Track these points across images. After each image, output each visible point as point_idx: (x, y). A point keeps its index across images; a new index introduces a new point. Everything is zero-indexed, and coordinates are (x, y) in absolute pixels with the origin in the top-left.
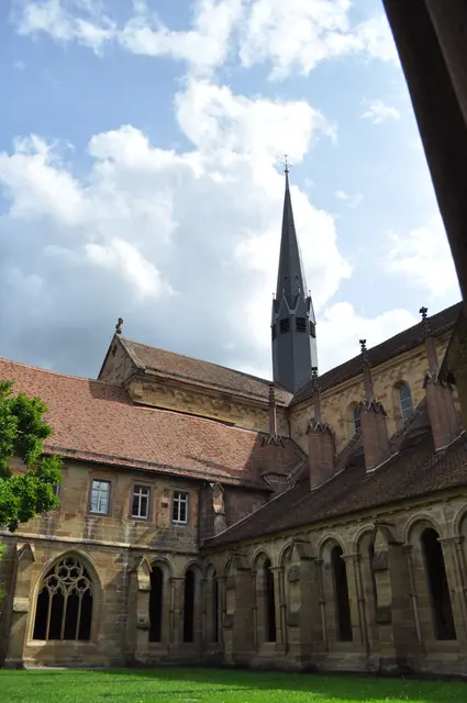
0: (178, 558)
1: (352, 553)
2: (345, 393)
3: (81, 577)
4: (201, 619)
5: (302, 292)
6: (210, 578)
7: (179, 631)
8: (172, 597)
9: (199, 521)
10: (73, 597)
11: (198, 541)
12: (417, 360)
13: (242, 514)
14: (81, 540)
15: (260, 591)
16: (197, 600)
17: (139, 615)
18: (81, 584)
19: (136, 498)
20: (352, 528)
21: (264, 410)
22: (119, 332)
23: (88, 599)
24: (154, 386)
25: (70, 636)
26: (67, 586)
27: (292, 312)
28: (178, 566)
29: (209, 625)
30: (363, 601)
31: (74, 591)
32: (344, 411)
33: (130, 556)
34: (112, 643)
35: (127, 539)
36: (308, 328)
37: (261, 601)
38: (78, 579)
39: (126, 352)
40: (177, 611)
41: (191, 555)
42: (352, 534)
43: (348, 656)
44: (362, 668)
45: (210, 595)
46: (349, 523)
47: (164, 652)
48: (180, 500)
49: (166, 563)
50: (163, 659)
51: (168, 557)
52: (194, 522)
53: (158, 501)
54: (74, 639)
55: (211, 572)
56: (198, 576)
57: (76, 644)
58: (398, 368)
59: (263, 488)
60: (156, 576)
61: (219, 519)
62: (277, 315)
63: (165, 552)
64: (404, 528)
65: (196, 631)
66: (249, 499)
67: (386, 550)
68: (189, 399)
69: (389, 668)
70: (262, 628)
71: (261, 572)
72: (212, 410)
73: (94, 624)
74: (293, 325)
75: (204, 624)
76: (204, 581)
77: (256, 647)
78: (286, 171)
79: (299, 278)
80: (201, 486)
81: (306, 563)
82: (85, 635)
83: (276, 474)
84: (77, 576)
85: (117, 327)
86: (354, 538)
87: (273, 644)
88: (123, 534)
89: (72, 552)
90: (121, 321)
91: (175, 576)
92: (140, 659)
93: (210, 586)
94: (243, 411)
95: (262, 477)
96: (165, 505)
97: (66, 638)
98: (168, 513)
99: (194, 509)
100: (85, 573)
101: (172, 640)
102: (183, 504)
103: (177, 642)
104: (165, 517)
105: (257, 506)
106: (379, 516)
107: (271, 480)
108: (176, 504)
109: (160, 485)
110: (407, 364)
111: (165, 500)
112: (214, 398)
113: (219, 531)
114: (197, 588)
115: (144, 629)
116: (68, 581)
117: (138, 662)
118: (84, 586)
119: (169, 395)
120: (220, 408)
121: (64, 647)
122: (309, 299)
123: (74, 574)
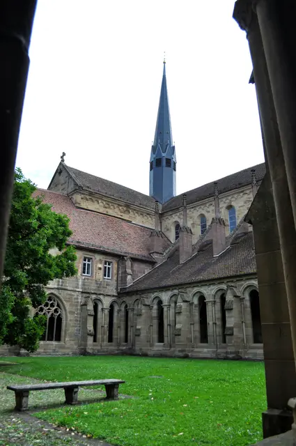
0: (106, 298)
1: (211, 300)
2: (197, 208)
3: (56, 307)
4: (117, 330)
5: (170, 142)
6: (123, 309)
7: (106, 337)
8: (103, 319)
9: (117, 278)
10: (52, 318)
11: (117, 289)
12: (241, 194)
13: (139, 275)
14: (56, 286)
15: (154, 317)
16: (115, 321)
17: (88, 328)
18: (56, 311)
19: (85, 264)
20: (212, 287)
21: (148, 214)
22: (63, 161)
23: (60, 319)
24: (88, 197)
25: (50, 339)
26: (49, 312)
27: (163, 155)
28: (107, 302)
29: (122, 334)
30: (216, 324)
31: (52, 314)
32: (195, 218)
33: (82, 296)
34: (73, 342)
35: (80, 287)
36: (172, 165)
37: (155, 322)
38: (54, 308)
39: (69, 174)
40: (106, 326)
41: (113, 296)
42: (211, 290)
43: (205, 350)
44: (214, 355)
45: (123, 319)
46: (210, 285)
47: (99, 348)
48: (107, 266)
49: (100, 300)
50: (98, 351)
51: (101, 297)
52: (115, 278)
53: (96, 266)
54: (52, 340)
55: (123, 306)
56: (116, 308)
57: (54, 343)
58: (229, 198)
59: (151, 260)
60: (96, 307)
61: (129, 277)
62: (154, 156)
63: (100, 294)
64: (242, 289)
65: (114, 337)
66: (143, 266)
67: (233, 299)
68: (107, 206)
69: (231, 356)
70: (155, 336)
71: (155, 307)
72: (119, 213)
73: (63, 333)
74: (164, 163)
75: (119, 333)
76: (119, 311)
77: (152, 345)
78: (164, 63)
79: (169, 133)
80: (120, 258)
81: (186, 304)
82: (58, 339)
83: (158, 253)
84: (54, 306)
85: (62, 157)
86: (213, 292)
87: (162, 344)
88: (78, 284)
89: (52, 294)
90: (64, 154)
91: (105, 307)
92: (89, 351)
93: (123, 313)
94: (136, 214)
95: (150, 254)
96: (100, 269)
97: (48, 340)
98: (102, 272)
99: (115, 271)
100: (58, 305)
101: (103, 341)
102: (109, 268)
103: (106, 343)
104: (100, 275)
105: (147, 270)
106: (228, 282)
107: (155, 256)
108: (105, 267)
109: (98, 257)
110: (235, 196)
111: (100, 266)
112: (121, 206)
113: (130, 283)
114: (115, 314)
115: (91, 335)
116: (49, 309)
117: (88, 353)
118: (57, 312)
119: (96, 203)
120: (124, 212)
121: (48, 345)
122: (174, 147)
123: (52, 305)
